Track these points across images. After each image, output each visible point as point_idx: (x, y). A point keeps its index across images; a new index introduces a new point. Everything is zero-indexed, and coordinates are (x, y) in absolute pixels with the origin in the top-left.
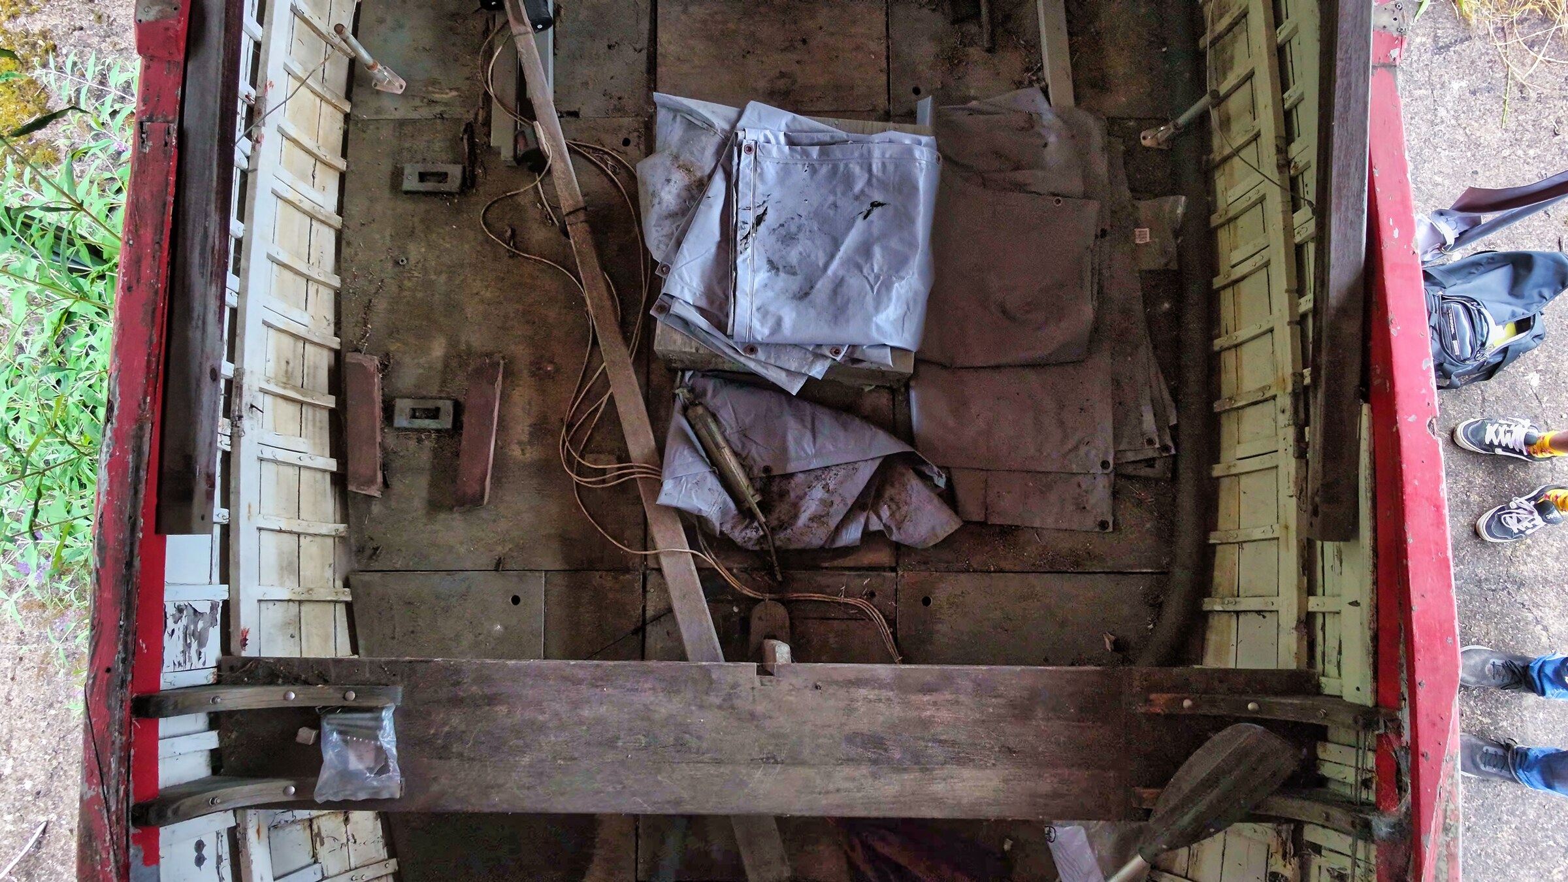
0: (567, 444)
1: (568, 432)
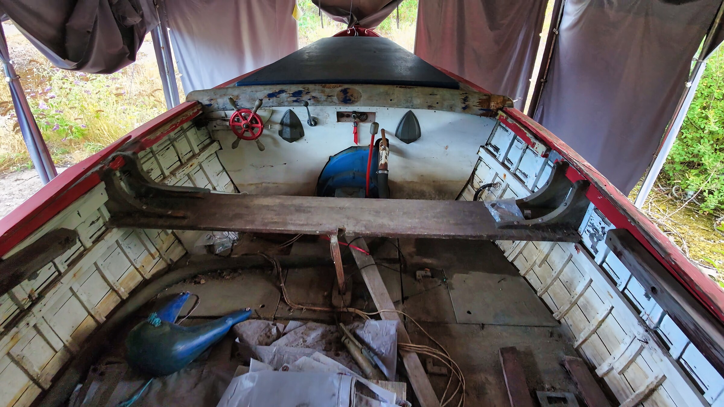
0: (460, 379)
1: (461, 386)
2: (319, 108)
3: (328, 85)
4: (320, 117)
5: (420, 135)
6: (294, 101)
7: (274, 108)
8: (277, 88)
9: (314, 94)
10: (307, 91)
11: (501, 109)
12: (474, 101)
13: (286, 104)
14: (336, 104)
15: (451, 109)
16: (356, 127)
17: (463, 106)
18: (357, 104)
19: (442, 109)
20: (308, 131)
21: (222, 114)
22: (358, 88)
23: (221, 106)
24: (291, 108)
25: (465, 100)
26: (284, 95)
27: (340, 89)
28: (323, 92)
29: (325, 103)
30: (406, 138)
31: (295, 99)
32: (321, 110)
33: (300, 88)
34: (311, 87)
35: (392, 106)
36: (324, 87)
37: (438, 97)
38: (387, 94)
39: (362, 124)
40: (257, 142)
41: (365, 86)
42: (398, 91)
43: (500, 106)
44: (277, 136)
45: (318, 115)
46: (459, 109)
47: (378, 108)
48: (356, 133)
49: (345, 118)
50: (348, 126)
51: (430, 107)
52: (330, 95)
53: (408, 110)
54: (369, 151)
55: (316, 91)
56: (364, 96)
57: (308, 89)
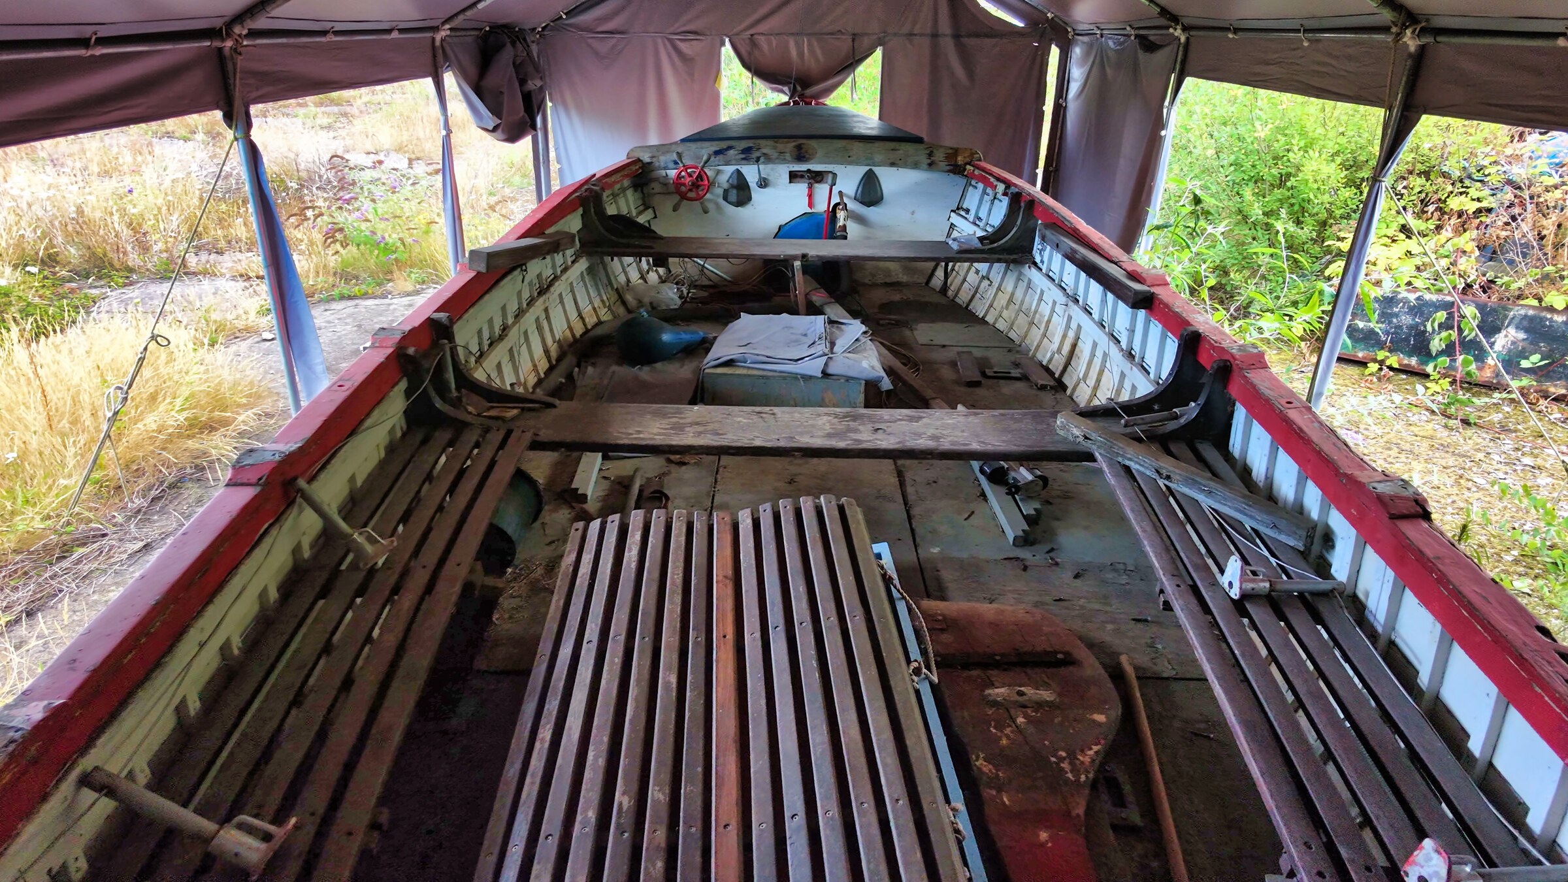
2: (770, 166)
3: (781, 140)
4: (770, 178)
5: (882, 198)
6: (743, 159)
7: (720, 168)
8: (724, 145)
9: (765, 151)
10: (758, 148)
11: (969, 164)
12: (939, 155)
13: (733, 162)
14: (788, 162)
15: (916, 166)
16: (810, 188)
17: (929, 161)
18: (811, 162)
19: (905, 166)
20: (757, 194)
21: (663, 173)
22: (813, 143)
23: (662, 164)
24: (738, 167)
25: (930, 155)
26: (732, 152)
27: (794, 144)
28: (775, 148)
29: (777, 161)
30: (866, 200)
31: (743, 156)
32: (772, 170)
33: (749, 143)
34: (762, 142)
35: (850, 163)
36: (776, 142)
37: (901, 152)
38: (845, 149)
39: (816, 185)
40: (701, 203)
41: (821, 140)
42: (857, 146)
43: (968, 160)
44: (721, 201)
45: (768, 175)
46: (925, 166)
47: (838, 166)
48: (810, 196)
49: (798, 179)
50: (801, 188)
51: (893, 164)
52: (782, 151)
53: (868, 168)
54: (825, 216)
55: (767, 147)
56: (820, 153)
57: (759, 145)
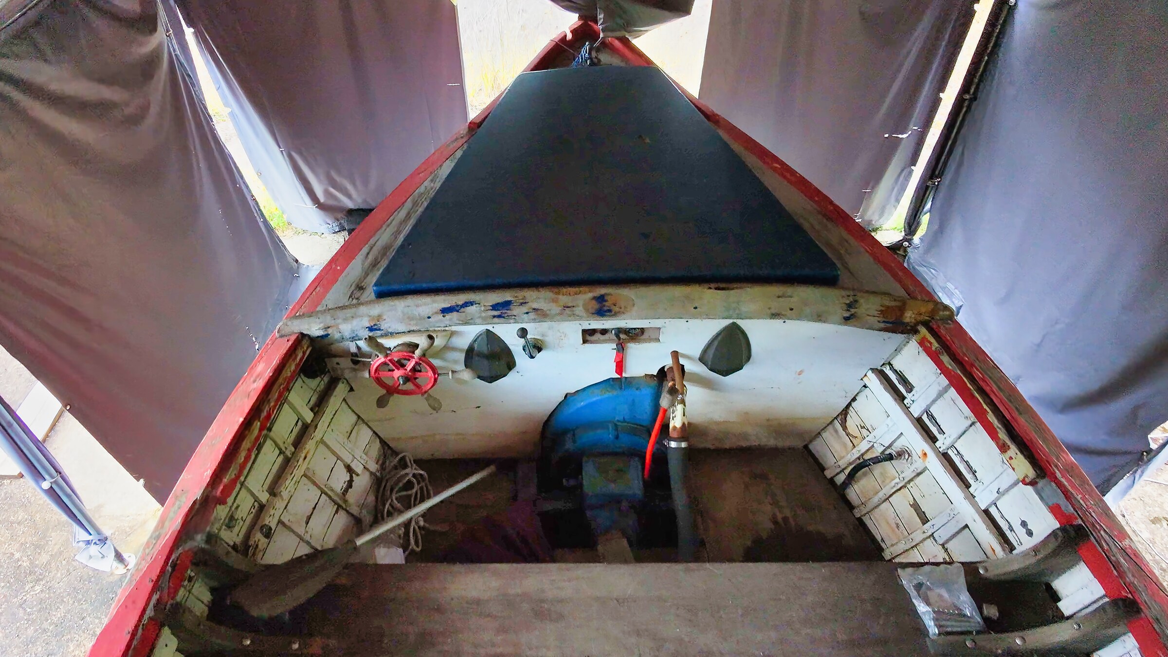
2: (545, 324)
3: (565, 291)
4: (547, 339)
5: (749, 359)
6: (499, 316)
7: (455, 328)
8: (460, 299)
9: (535, 306)
10: (522, 301)
11: (926, 324)
12: (869, 306)
13: (478, 321)
14: (580, 318)
15: (819, 318)
16: (621, 350)
17: (847, 314)
18: (623, 316)
19: (799, 318)
21: (351, 346)
22: (627, 294)
23: (347, 335)
24: (489, 327)
25: (851, 305)
26: (474, 309)
27: (590, 295)
28: (554, 301)
29: (558, 317)
30: (721, 366)
31: (496, 313)
32: (550, 328)
33: (506, 296)
34: (530, 293)
35: (695, 316)
36: (558, 293)
37: (794, 300)
38: (687, 297)
39: (632, 345)
41: (643, 288)
42: (711, 294)
43: (924, 318)
44: (461, 369)
45: (543, 335)
47: (667, 320)
48: (619, 359)
49: (598, 338)
50: (605, 350)
51: (775, 316)
52: (570, 305)
53: (729, 321)
55: (539, 298)
56: (640, 304)
57: (524, 298)
